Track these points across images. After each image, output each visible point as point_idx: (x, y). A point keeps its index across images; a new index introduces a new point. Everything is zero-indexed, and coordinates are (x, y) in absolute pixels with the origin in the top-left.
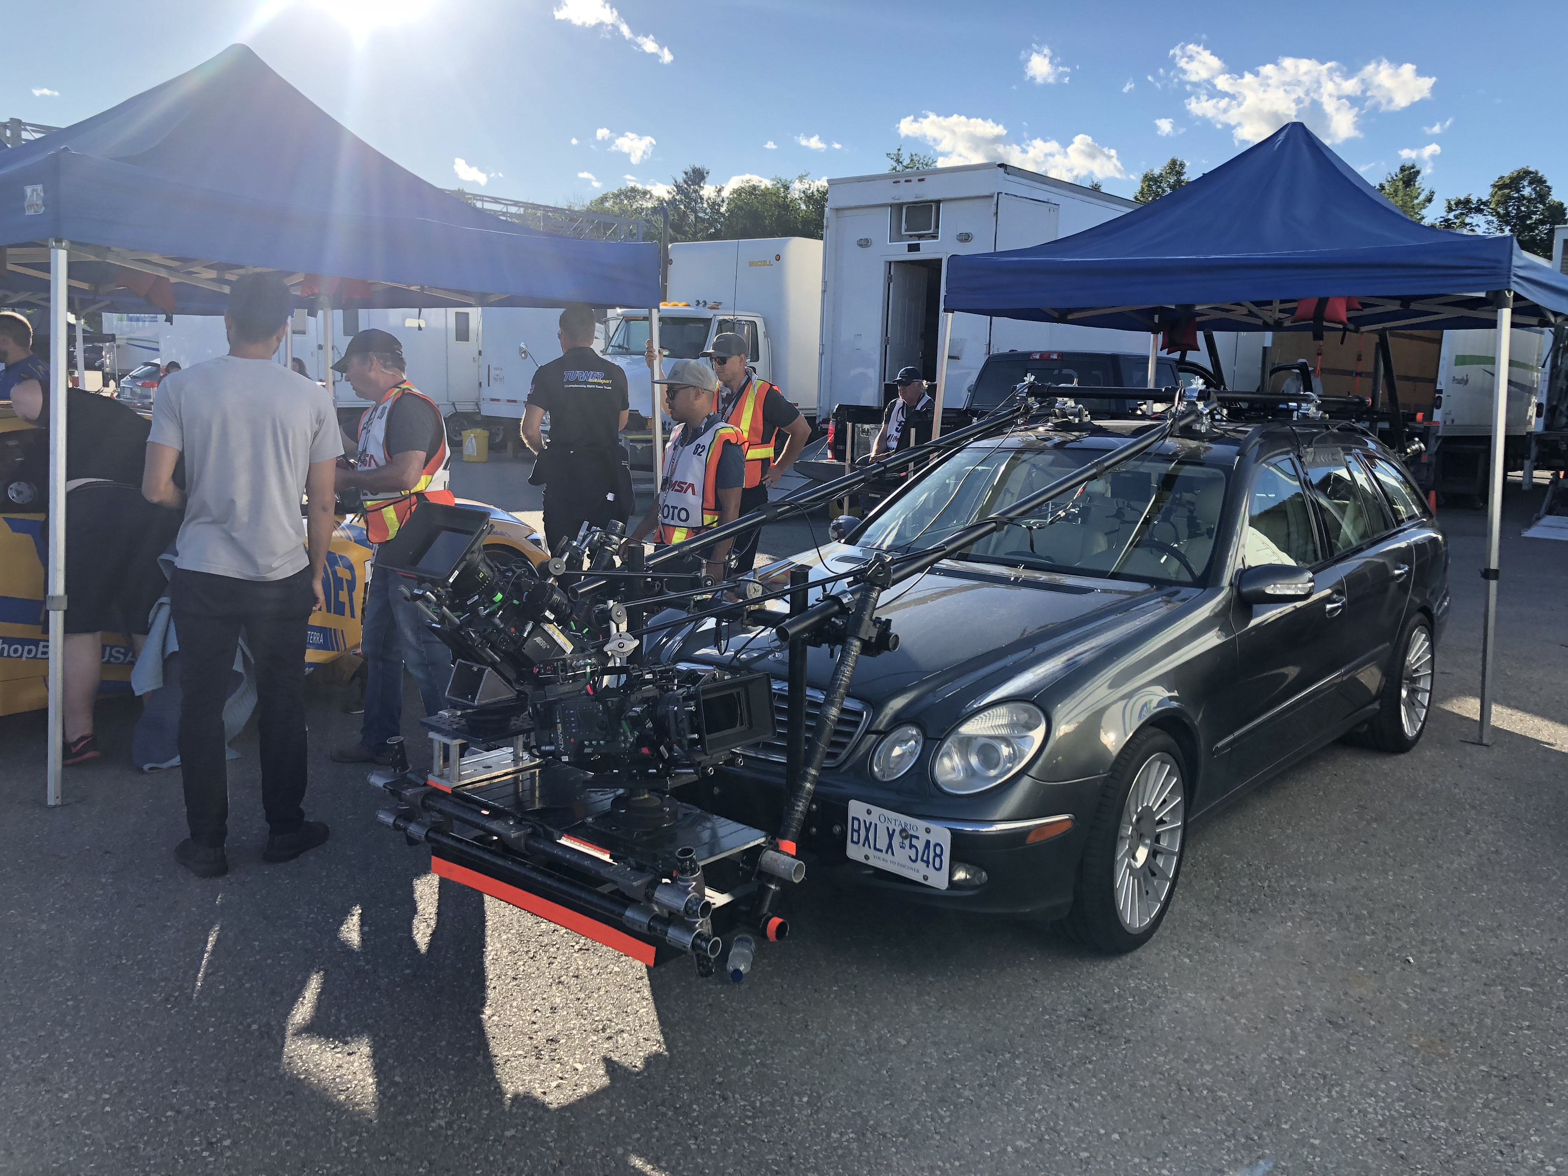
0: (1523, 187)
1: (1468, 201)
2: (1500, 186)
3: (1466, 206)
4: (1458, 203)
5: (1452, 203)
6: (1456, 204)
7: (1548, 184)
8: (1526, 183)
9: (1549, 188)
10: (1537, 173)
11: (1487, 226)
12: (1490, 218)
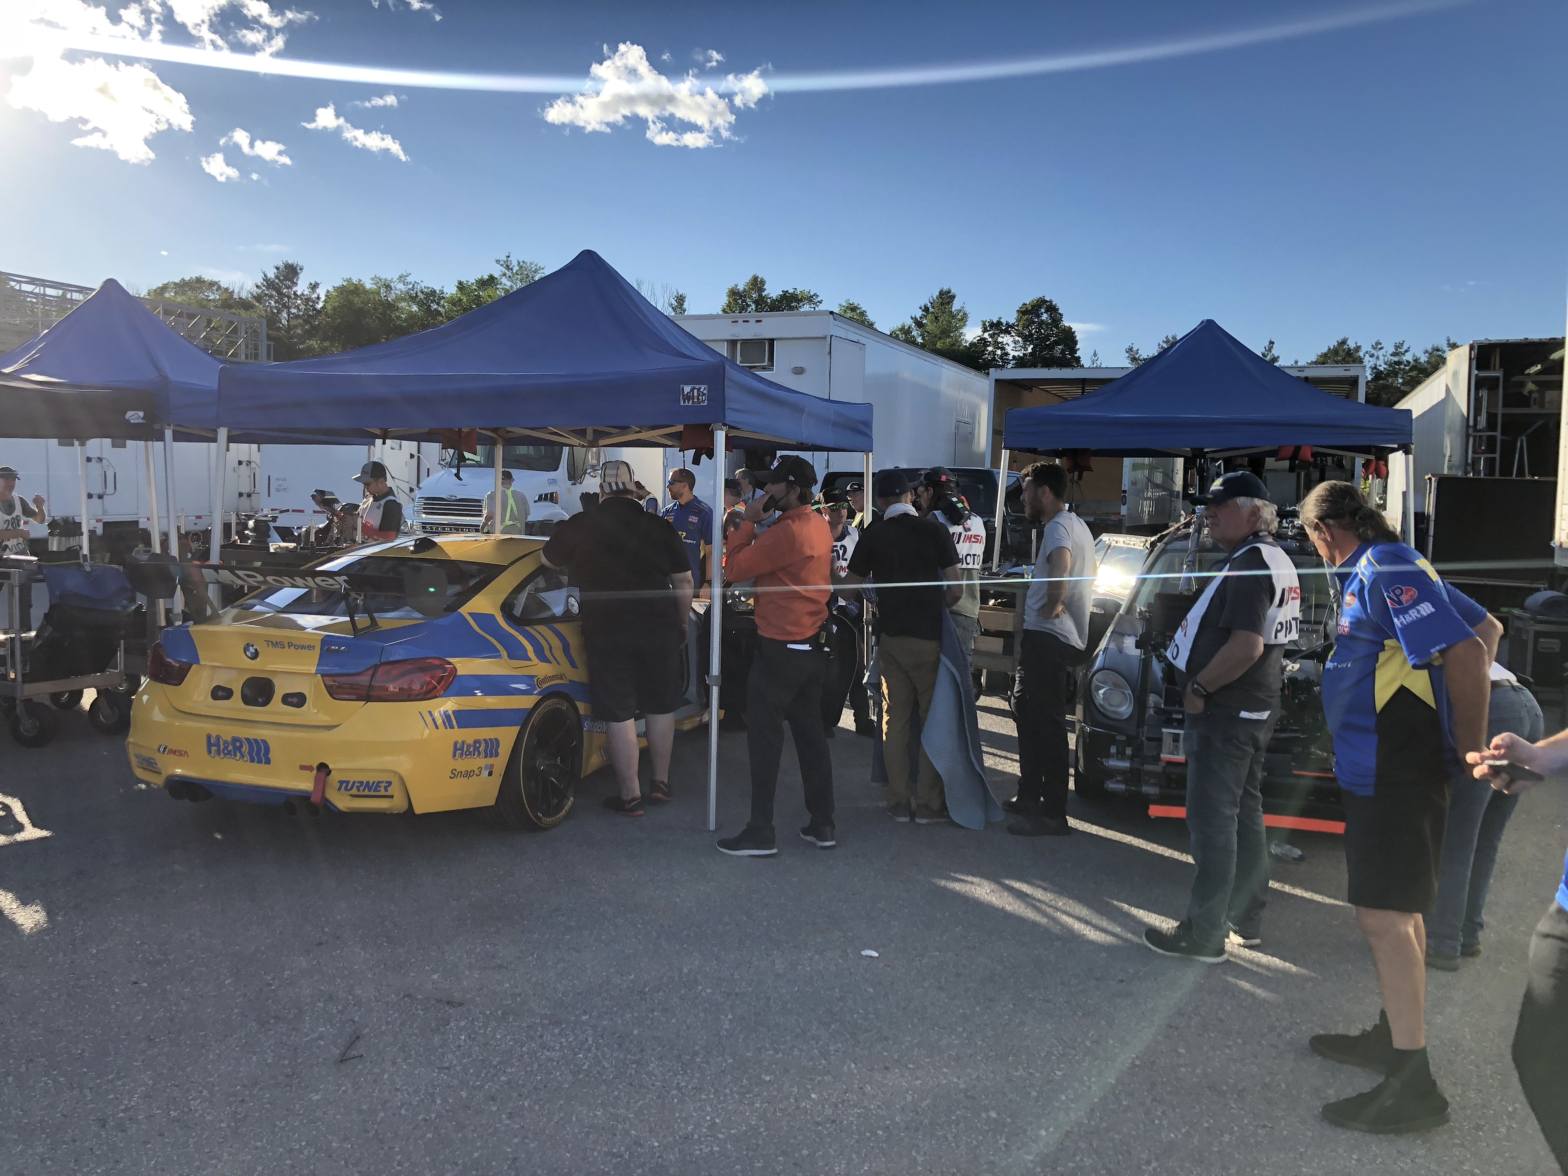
0: (1042, 314)
1: (999, 323)
2: (1024, 312)
3: (997, 327)
4: (992, 325)
5: (987, 324)
6: (989, 325)
7: (1060, 312)
8: (1043, 310)
9: (1061, 315)
10: (1051, 302)
11: (1014, 345)
12: (1017, 338)
